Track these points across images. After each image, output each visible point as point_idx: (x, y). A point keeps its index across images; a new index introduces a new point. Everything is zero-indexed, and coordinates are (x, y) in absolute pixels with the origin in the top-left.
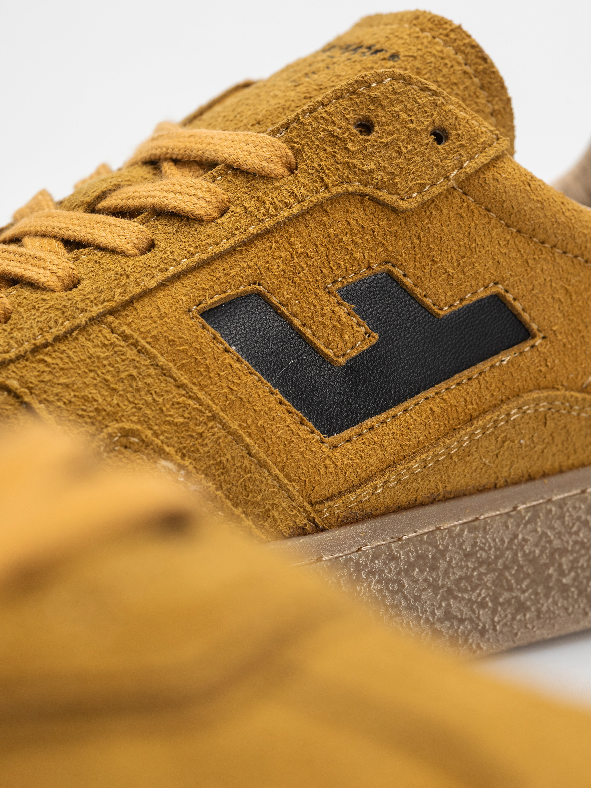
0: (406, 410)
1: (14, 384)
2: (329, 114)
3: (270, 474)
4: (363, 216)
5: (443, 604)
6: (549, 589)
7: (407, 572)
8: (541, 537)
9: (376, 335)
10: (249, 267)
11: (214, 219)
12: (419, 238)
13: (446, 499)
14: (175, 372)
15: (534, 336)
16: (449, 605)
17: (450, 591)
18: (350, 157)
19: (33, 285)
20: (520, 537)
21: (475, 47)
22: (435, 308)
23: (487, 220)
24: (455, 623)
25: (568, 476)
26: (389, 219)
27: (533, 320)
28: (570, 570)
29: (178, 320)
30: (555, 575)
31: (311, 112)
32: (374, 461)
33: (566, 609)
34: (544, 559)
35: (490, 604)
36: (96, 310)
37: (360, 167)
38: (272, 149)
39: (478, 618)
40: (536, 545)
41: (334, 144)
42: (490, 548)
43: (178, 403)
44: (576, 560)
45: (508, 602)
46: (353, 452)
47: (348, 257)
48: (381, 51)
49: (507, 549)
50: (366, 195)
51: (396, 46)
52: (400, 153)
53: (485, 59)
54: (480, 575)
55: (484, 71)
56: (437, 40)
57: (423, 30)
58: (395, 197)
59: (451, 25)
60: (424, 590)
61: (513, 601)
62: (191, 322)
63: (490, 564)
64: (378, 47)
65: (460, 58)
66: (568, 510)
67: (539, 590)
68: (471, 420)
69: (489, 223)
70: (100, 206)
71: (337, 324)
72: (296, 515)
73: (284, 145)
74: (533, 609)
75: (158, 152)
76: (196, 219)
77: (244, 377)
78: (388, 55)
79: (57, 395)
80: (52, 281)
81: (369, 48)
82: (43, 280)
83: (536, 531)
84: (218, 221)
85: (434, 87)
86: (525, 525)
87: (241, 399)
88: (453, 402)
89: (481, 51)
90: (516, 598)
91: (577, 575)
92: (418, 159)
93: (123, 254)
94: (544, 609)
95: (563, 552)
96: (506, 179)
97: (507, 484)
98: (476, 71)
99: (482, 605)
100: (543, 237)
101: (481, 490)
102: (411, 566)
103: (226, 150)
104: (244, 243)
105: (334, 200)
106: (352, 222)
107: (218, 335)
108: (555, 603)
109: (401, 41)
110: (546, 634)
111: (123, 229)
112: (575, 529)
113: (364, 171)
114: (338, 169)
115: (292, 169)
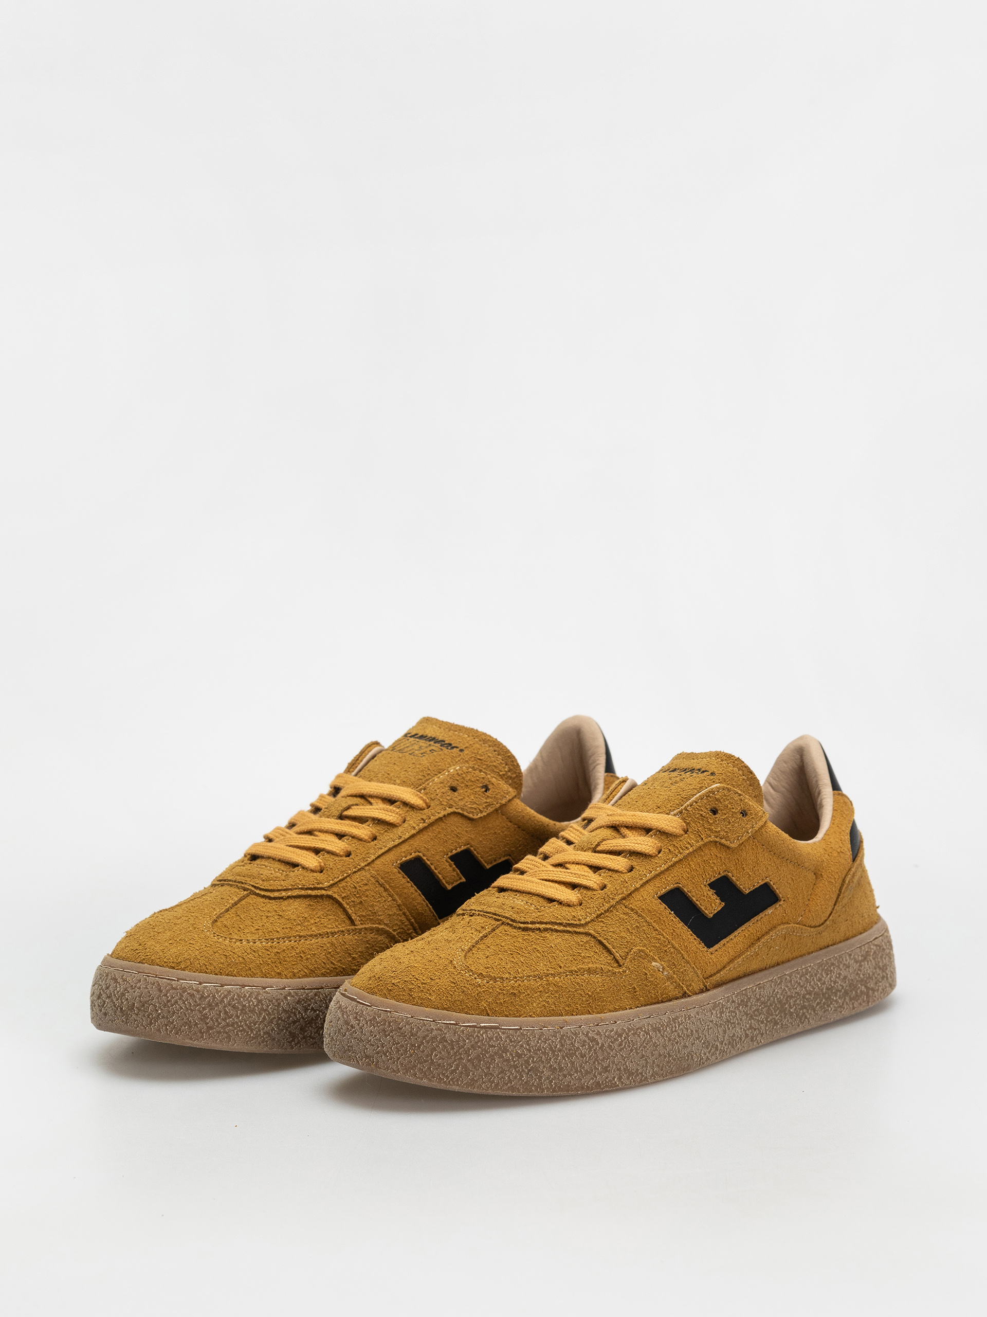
0: (735, 936)
1: (592, 932)
2: (699, 806)
3: (691, 966)
4: (717, 851)
5: (750, 1022)
6: (786, 1014)
7: (738, 1008)
8: (783, 991)
9: (723, 903)
10: (675, 876)
11: (657, 855)
12: (738, 859)
13: (749, 975)
14: (654, 924)
15: (780, 900)
16: (751, 1022)
17: (751, 1016)
18: (710, 825)
19: (587, 888)
20: (776, 991)
21: (747, 767)
22: (744, 890)
23: (763, 850)
24: (753, 1030)
25: (793, 962)
26: (726, 852)
27: (780, 893)
28: (794, 1005)
29: (651, 901)
30: (788, 1007)
31: (691, 806)
32: (726, 959)
33: (792, 1023)
34: (784, 1001)
35: (765, 1022)
36: (618, 898)
37: (714, 829)
38: (677, 823)
39: (761, 1028)
40: (781, 995)
41: (703, 820)
42: (765, 996)
43: (656, 938)
44: (796, 1001)
45: (771, 1020)
46: (719, 955)
47: (711, 870)
48: (706, 771)
49: (771, 996)
50: (717, 842)
51: (712, 768)
52: (729, 823)
53: (751, 772)
54: (762, 1008)
55: (751, 778)
56: (730, 764)
57: (722, 760)
58: (729, 842)
59: (735, 757)
60: (743, 1015)
61: (773, 1020)
62: (655, 901)
63: (765, 1003)
64: (703, 769)
65: (741, 772)
66: (793, 978)
67: (782, 1015)
68: (759, 939)
69: (764, 851)
70: (599, 848)
71: (709, 899)
72: (700, 984)
73: (681, 821)
74: (780, 1024)
75: (617, 823)
76: (649, 855)
77: (678, 925)
78: (709, 773)
79: (610, 936)
80: (595, 886)
81: (699, 770)
82: (591, 885)
83: (781, 988)
84: (659, 856)
85: (740, 792)
86: (778, 985)
87: (678, 934)
88: (752, 931)
89: (749, 769)
90: (774, 1018)
91: (796, 1007)
92: (736, 825)
93: (621, 872)
94: (784, 1023)
95: (791, 997)
96: (770, 831)
97: (770, 967)
98: (748, 778)
99: (762, 1022)
100: (783, 856)
101: (761, 970)
102: (739, 1005)
103: (656, 824)
104: (672, 866)
105: (705, 845)
106: (713, 854)
107: (667, 907)
108: (788, 1021)
109: (714, 766)
110: (783, 1035)
111: (618, 861)
112: (795, 987)
113: (716, 831)
114: (706, 831)
115: (686, 832)
